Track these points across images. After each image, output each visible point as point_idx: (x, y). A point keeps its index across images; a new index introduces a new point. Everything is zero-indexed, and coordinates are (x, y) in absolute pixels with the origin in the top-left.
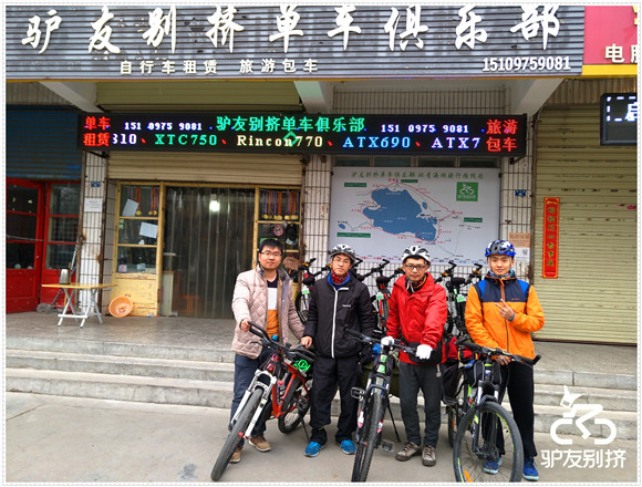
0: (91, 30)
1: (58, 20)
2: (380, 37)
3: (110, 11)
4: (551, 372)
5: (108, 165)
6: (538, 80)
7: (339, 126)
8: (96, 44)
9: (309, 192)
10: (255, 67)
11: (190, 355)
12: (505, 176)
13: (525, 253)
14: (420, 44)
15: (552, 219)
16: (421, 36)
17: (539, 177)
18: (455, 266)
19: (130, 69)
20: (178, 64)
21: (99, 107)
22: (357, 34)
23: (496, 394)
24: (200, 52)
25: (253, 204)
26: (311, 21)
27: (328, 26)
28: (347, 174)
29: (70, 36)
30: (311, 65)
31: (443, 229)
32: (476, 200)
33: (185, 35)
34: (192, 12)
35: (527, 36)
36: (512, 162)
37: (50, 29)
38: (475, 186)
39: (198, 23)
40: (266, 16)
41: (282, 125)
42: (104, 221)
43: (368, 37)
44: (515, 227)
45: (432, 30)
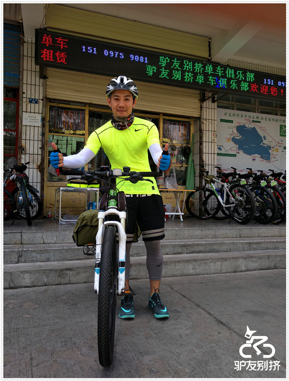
5: (46, 85)
9: (205, 122)
28: (222, 113)
31: (274, 153)
42: (43, 134)
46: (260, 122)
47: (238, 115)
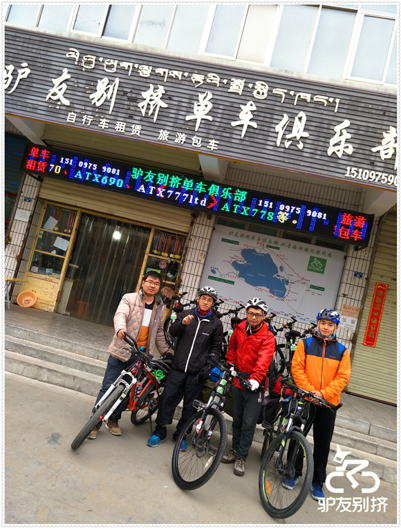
0: (51, 84)
1: (28, 71)
2: (271, 134)
3: (69, 73)
4: (353, 420)
5: (41, 186)
6: (386, 192)
7: (226, 193)
8: (52, 95)
9: (193, 239)
10: (171, 137)
11: (74, 348)
12: (349, 259)
13: (353, 322)
14: (300, 146)
15: (379, 300)
16: (302, 140)
17: (375, 265)
18: (295, 321)
19: (74, 120)
20: (112, 123)
21: (44, 141)
22: (254, 128)
23: (303, 427)
24: (131, 117)
25: (148, 239)
26: (220, 111)
27: (233, 118)
28: (225, 232)
29: (34, 85)
30: (213, 145)
31: (292, 290)
32: (322, 273)
33: (122, 102)
34: (130, 86)
35: (383, 157)
36: (356, 249)
37: (20, 77)
38: (324, 262)
39: (134, 95)
40: (187, 101)
41: (182, 185)
42: (28, 229)
43: (262, 132)
44: (349, 300)
45: (312, 137)
46: (279, 249)
47: (248, 236)
